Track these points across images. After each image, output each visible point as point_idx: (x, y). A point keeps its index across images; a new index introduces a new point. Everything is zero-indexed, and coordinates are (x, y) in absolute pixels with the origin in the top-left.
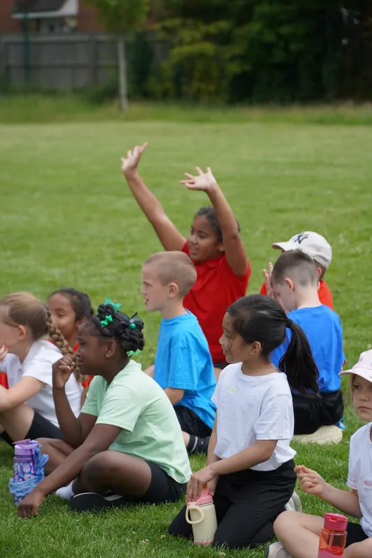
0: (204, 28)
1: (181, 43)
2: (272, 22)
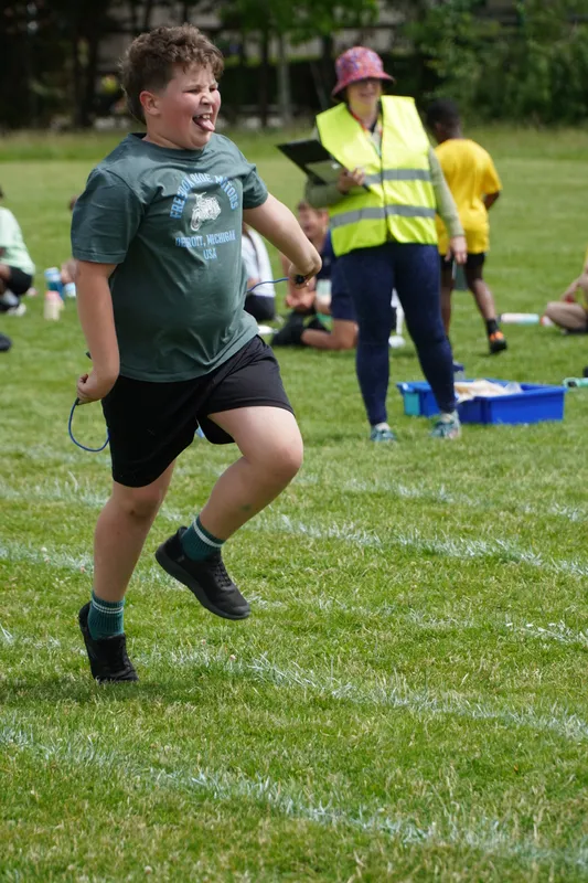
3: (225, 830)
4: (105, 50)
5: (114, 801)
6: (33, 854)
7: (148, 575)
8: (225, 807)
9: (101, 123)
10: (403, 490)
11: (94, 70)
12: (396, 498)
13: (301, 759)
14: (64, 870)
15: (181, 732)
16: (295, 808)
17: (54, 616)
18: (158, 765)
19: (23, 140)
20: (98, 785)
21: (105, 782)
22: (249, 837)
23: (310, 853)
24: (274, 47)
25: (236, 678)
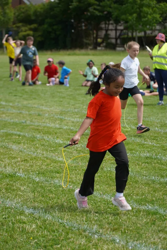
0: (29, 26)
1: (22, 31)
2: (51, 25)
3: (160, 188)
4: (99, 33)
5: (136, 182)
7: (131, 139)
8: (159, 183)
9: (99, 48)
11: (97, 38)
14: (130, 195)
15: (146, 169)
18: (143, 175)
19: (83, 51)
20: (132, 179)
21: (134, 179)
22: (165, 189)
24: (134, 34)
25: (155, 159)
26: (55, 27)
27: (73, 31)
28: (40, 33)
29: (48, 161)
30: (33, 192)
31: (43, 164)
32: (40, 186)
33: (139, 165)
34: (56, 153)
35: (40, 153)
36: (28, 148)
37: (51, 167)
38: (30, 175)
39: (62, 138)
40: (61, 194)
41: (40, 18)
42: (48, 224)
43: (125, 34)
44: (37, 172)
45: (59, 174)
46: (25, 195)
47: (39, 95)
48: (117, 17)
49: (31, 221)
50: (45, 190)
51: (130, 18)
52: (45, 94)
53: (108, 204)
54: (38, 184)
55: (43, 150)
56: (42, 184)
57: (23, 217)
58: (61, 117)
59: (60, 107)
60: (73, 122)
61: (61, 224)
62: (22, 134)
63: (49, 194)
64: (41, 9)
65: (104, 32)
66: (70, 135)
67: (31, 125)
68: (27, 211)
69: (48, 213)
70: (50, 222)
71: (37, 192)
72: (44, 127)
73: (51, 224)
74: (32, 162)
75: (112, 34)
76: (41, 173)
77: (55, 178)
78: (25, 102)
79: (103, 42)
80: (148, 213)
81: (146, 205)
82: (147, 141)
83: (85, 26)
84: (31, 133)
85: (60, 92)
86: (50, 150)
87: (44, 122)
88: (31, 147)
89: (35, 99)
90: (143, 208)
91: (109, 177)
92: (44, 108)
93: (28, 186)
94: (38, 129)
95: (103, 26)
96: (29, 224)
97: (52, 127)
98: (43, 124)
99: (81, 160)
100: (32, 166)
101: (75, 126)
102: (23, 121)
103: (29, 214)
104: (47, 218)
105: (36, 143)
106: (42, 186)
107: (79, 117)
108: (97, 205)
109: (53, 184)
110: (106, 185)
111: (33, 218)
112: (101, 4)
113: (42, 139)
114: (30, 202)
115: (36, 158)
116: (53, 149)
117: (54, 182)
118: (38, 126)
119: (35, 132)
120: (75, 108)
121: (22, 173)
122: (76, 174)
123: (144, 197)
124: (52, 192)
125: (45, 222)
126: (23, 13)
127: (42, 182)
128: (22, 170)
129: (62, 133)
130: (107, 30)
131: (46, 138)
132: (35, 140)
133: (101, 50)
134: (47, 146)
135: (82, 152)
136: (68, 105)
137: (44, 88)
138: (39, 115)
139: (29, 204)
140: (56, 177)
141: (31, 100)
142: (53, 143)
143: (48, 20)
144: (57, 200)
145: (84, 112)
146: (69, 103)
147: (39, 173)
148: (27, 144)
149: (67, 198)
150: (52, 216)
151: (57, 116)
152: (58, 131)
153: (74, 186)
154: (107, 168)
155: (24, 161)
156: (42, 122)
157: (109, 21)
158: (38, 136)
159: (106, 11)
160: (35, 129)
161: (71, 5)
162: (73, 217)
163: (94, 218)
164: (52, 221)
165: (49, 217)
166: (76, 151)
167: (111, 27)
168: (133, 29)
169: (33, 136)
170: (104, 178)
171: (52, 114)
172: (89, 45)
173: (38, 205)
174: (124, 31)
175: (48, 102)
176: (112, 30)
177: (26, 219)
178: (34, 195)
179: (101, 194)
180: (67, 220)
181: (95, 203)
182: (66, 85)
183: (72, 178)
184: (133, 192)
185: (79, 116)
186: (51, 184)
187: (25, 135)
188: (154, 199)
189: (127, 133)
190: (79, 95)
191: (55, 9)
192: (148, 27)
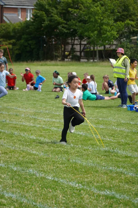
0: (9, 41)
2: (27, 40)
3: (116, 176)
4: (67, 47)
5: (97, 171)
6: (86, 180)
8: (115, 173)
9: (66, 60)
10: (131, 123)
11: (64, 51)
12: (130, 124)
13: (126, 165)
14: (92, 182)
15: (105, 161)
16: (127, 173)
17: (79, 142)
18: (103, 166)
19: (53, 62)
20: (94, 169)
21: (95, 169)
22: (120, 178)
23: (131, 180)
24: (96, 48)
25: (112, 152)
26: (30, 42)
27: (45, 45)
28: (18, 47)
29: (24, 153)
30: (12, 179)
31: (20, 156)
32: (18, 174)
33: (99, 157)
34: (31, 147)
35: (17, 147)
36: (8, 143)
37: (26, 158)
38: (9, 165)
39: (36, 135)
40: (34, 181)
41: (18, 35)
42: (24, 206)
43: (88, 48)
44: (15, 163)
45: (33, 165)
46: (5, 181)
47: (17, 99)
48: (81, 34)
49: (10, 203)
50: (21, 178)
51: (92, 34)
52: (21, 98)
53: (73, 189)
54: (16, 172)
55: (20, 145)
56: (19, 173)
57: (3, 200)
58: (35, 117)
59: (34, 109)
60: (45, 122)
61: (35, 206)
62: (2, 131)
63: (24, 182)
64: (19, 26)
65: (70, 46)
66: (42, 132)
67: (10, 124)
68: (6, 195)
69: (24, 197)
70: (25, 204)
71: (15, 179)
72: (21, 125)
73: (26, 206)
74: (11, 155)
75: (77, 48)
76: (18, 163)
77: (29, 168)
78: (5, 105)
79: (69, 55)
80: (107, 197)
81: (105, 191)
82: (106, 137)
83: (55, 41)
84: (10, 130)
85: (33, 96)
86: (25, 145)
87: (21, 122)
88: (10, 142)
89: (13, 102)
90: (102, 193)
91: (74, 168)
92: (20, 109)
93: (7, 175)
94: (15, 127)
95: (70, 41)
96: (8, 206)
97: (27, 126)
98: (20, 122)
99: (51, 153)
100: (11, 158)
101: (46, 125)
102: (4, 120)
103: (8, 198)
104: (23, 201)
105: (14, 139)
106: (19, 174)
107: (50, 118)
108: (64, 191)
109: (28, 173)
110: (72, 174)
111: (11, 201)
112: (68, 23)
113: (19, 136)
114: (9, 188)
115: (14, 151)
116: (28, 144)
117: (29, 171)
118: (16, 124)
119: (13, 130)
120: (46, 110)
121: (3, 164)
122: (47, 165)
123: (103, 184)
124: (27, 179)
125: (22, 204)
126: (4, 30)
127: (19, 171)
128: (3, 161)
129: (35, 131)
130: (73, 45)
131: (22, 134)
132: (14, 137)
133: (68, 61)
134: (23, 141)
135: (52, 146)
136: (40, 107)
137: (21, 93)
138: (17, 115)
139: (8, 189)
140: (31, 167)
141: (10, 103)
142: (28, 139)
143: (25, 36)
144: (31, 186)
145: (54, 113)
146: (41, 106)
147: (16, 164)
148: (7, 139)
149: (39, 184)
150: (27, 199)
151: (32, 116)
152: (32, 129)
153: (45, 175)
154: (72, 160)
155: (5, 153)
156: (19, 121)
157: (75, 37)
158: (16, 133)
159: (73, 29)
160: (13, 127)
161: (43, 24)
162: (45, 201)
163: (62, 201)
164: (27, 204)
165: (24, 200)
166: (47, 145)
167: (76, 42)
168: (94, 44)
169: (12, 133)
170: (70, 168)
171: (27, 114)
172: (58, 57)
173: (16, 190)
174: (87, 45)
175: (24, 104)
176: (77, 44)
177: (6, 202)
178: (13, 182)
179: (67, 181)
180: (39, 203)
181: (63, 189)
182: (39, 90)
183: (44, 168)
184: (94, 179)
185: (50, 116)
186: (26, 172)
187: (5, 131)
188: (111, 186)
189: (89, 131)
190: (49, 98)
191: (30, 27)
192: (107, 42)
